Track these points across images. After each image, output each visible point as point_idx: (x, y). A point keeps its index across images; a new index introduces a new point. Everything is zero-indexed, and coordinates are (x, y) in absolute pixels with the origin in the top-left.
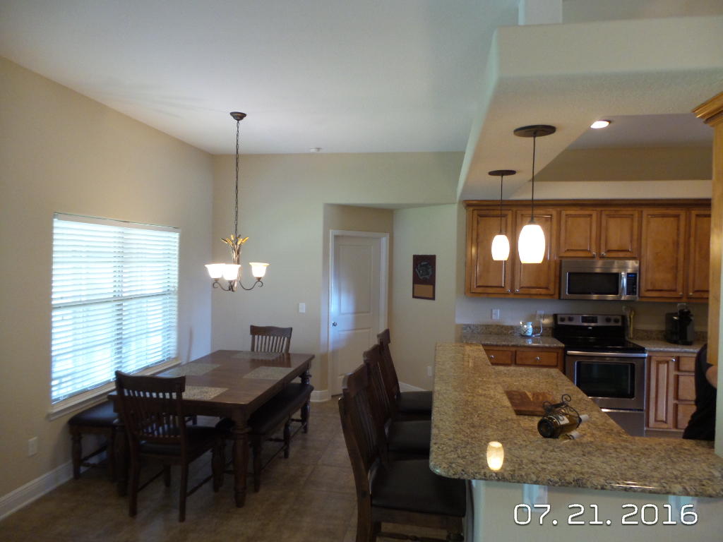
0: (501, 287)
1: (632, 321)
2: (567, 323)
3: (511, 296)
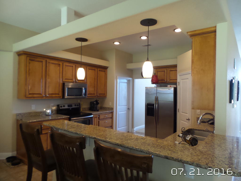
0: (41, 94)
1: (82, 105)
2: (63, 108)
3: (44, 98)
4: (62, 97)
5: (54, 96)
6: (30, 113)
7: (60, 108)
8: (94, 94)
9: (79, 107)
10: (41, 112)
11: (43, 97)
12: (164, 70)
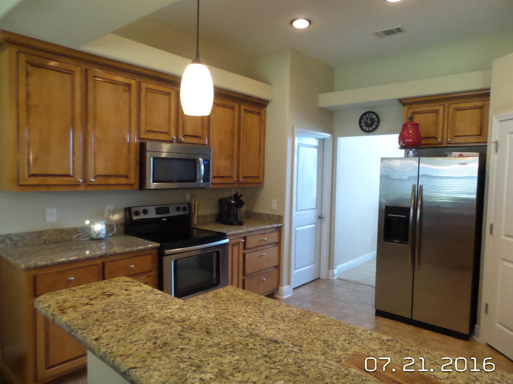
0: (69, 176)
1: (196, 208)
2: (142, 216)
3: (82, 188)
4: (137, 186)
5: (112, 181)
6: (40, 234)
7: (135, 218)
8: (231, 177)
9: (187, 212)
10: (76, 230)
11: (78, 185)
12: (436, 108)
